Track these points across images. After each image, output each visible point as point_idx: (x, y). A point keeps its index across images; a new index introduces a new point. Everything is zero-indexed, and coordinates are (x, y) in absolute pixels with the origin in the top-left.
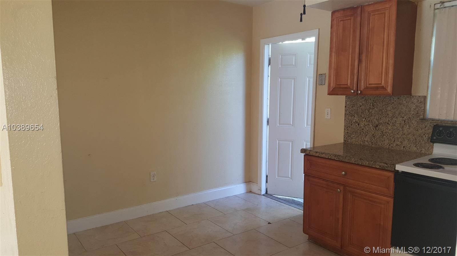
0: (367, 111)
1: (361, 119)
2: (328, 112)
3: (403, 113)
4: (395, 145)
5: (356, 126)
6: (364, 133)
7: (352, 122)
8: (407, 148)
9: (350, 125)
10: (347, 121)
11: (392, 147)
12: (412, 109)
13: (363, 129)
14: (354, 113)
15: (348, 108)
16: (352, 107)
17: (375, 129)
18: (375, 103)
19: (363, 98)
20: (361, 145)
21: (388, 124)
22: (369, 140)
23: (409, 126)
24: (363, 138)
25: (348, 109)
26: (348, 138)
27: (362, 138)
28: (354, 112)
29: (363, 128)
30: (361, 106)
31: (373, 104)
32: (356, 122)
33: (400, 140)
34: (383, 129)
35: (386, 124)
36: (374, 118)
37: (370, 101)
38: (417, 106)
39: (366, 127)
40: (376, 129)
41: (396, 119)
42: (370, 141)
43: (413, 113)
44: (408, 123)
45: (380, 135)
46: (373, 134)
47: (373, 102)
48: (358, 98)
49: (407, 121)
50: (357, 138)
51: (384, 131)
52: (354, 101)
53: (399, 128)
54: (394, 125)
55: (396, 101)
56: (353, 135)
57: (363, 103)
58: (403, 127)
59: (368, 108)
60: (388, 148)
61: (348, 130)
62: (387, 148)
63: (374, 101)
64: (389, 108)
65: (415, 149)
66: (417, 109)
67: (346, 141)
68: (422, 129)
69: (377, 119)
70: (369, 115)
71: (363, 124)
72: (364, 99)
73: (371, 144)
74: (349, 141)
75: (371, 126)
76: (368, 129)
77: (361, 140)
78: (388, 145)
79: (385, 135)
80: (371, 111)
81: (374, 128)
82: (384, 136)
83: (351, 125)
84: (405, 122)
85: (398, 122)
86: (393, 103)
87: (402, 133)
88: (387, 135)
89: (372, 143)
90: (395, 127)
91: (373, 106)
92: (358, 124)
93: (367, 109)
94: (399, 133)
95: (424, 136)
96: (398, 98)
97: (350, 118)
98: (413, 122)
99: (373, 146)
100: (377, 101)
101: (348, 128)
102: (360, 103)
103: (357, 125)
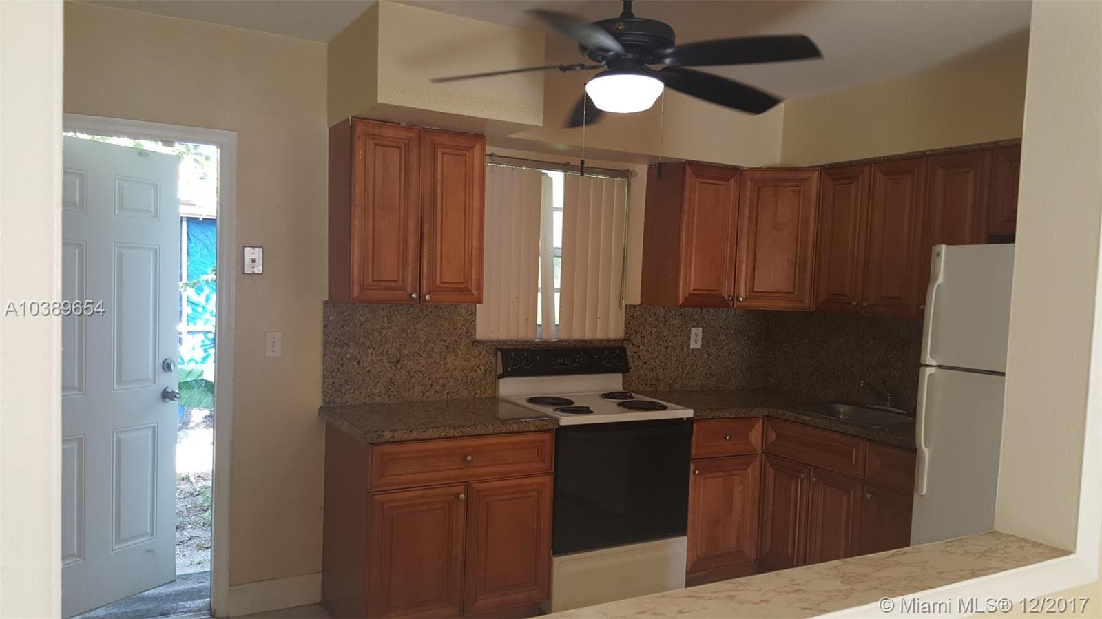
0: (375, 332)
1: (364, 351)
2: (274, 342)
3: (445, 333)
4: (432, 392)
5: (354, 366)
6: (371, 378)
7: (345, 360)
8: (453, 395)
9: (339, 366)
10: (331, 358)
11: (428, 397)
12: (459, 326)
13: (369, 371)
14: (349, 338)
15: (334, 329)
16: (343, 326)
17: (394, 368)
18: (393, 318)
19: (367, 306)
20: (365, 404)
21: (419, 354)
22: (383, 392)
23: (456, 356)
24: (371, 391)
25: (333, 331)
26: (334, 395)
27: (369, 390)
28: (346, 338)
29: (368, 369)
30: (362, 324)
31: (388, 320)
32: (353, 358)
33: (441, 382)
34: (411, 365)
35: (416, 355)
36: (392, 346)
37: (382, 313)
38: (466, 320)
39: (376, 366)
40: (396, 368)
41: (432, 345)
42: (385, 394)
43: (460, 332)
44: (454, 349)
45: (405, 377)
46: (391, 379)
47: (389, 315)
48: (355, 307)
49: (451, 346)
50: (357, 392)
51: (411, 368)
52: (346, 314)
53: (438, 361)
54: (431, 357)
55: (431, 312)
56: (347, 387)
57: (368, 316)
58: (445, 358)
59: (378, 327)
60: (421, 401)
61: (335, 377)
62: (419, 400)
63: (390, 312)
64: (419, 326)
65: (466, 392)
66: (467, 325)
67: (329, 403)
68: (475, 359)
69: (398, 349)
70: (381, 340)
71: (369, 360)
72: (368, 309)
73: (388, 399)
74: (338, 401)
75: (386, 362)
76: (380, 370)
77: (366, 394)
78: (421, 394)
79: (415, 377)
80: (384, 332)
81: (392, 366)
82: (413, 379)
83: (342, 365)
84: (448, 349)
85: (436, 351)
86: (427, 315)
87: (444, 370)
88: (417, 376)
89: (389, 397)
90: (432, 360)
91: (389, 323)
92: (358, 363)
93: (377, 329)
94: (439, 368)
95: (478, 369)
96: (435, 307)
97: (338, 350)
98: (462, 348)
99: (392, 401)
100: (396, 313)
101: (334, 373)
102: (361, 318)
103: (355, 363)
